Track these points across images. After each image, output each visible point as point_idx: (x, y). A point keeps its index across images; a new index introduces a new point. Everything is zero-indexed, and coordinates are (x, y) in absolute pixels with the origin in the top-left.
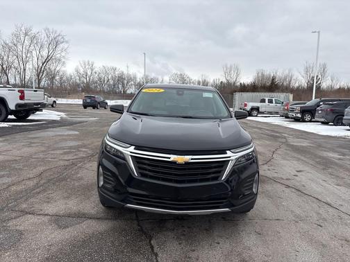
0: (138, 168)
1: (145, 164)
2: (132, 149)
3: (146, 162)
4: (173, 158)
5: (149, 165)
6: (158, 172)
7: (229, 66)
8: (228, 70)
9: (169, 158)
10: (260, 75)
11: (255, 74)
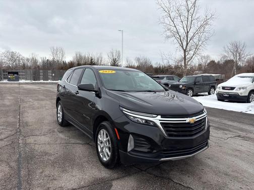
0: (166, 131)
1: (170, 127)
2: (159, 117)
3: (171, 125)
4: (188, 120)
5: (173, 127)
6: (179, 131)
7: (55, 48)
8: (55, 51)
9: (185, 121)
10: (78, 55)
11: (75, 55)
